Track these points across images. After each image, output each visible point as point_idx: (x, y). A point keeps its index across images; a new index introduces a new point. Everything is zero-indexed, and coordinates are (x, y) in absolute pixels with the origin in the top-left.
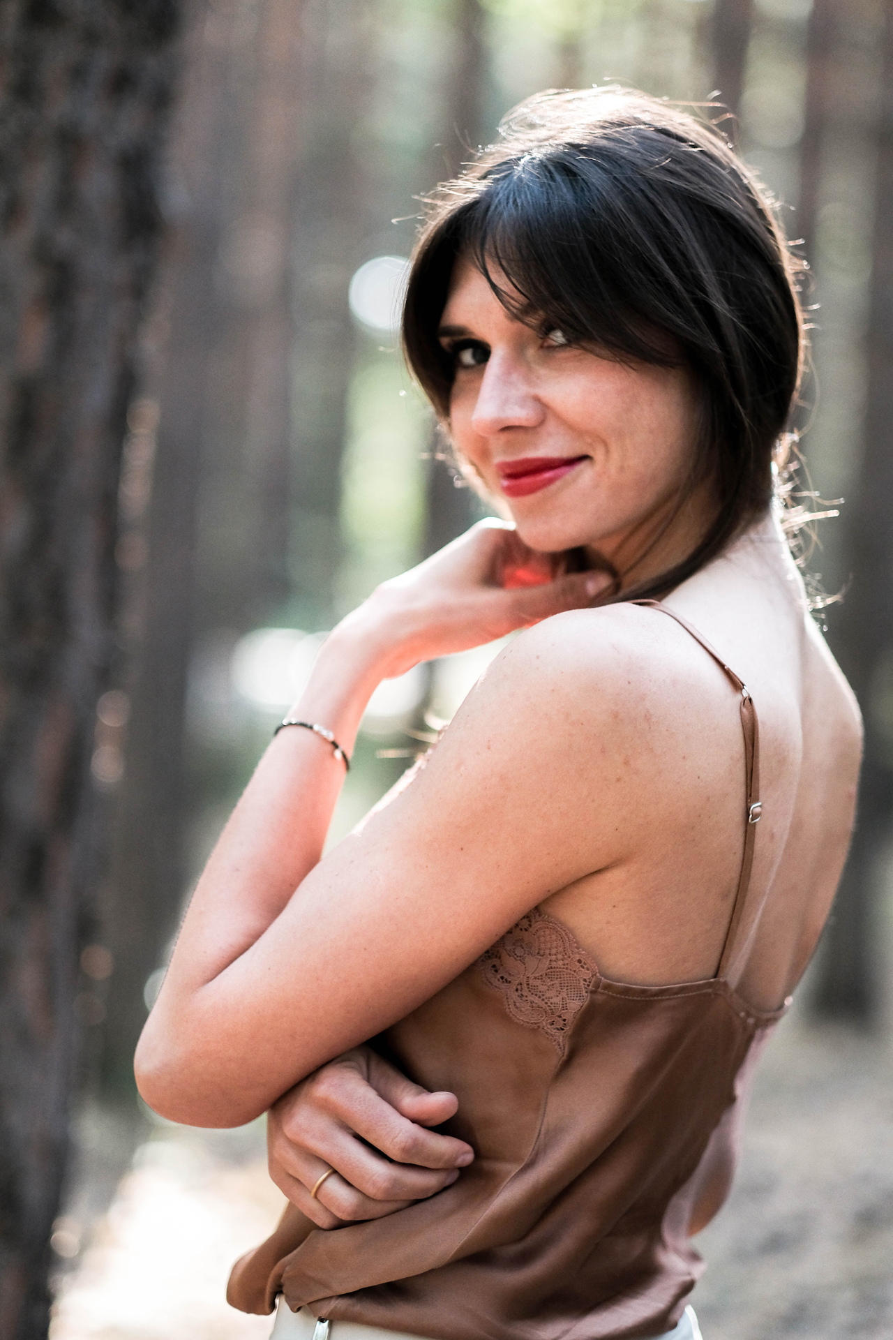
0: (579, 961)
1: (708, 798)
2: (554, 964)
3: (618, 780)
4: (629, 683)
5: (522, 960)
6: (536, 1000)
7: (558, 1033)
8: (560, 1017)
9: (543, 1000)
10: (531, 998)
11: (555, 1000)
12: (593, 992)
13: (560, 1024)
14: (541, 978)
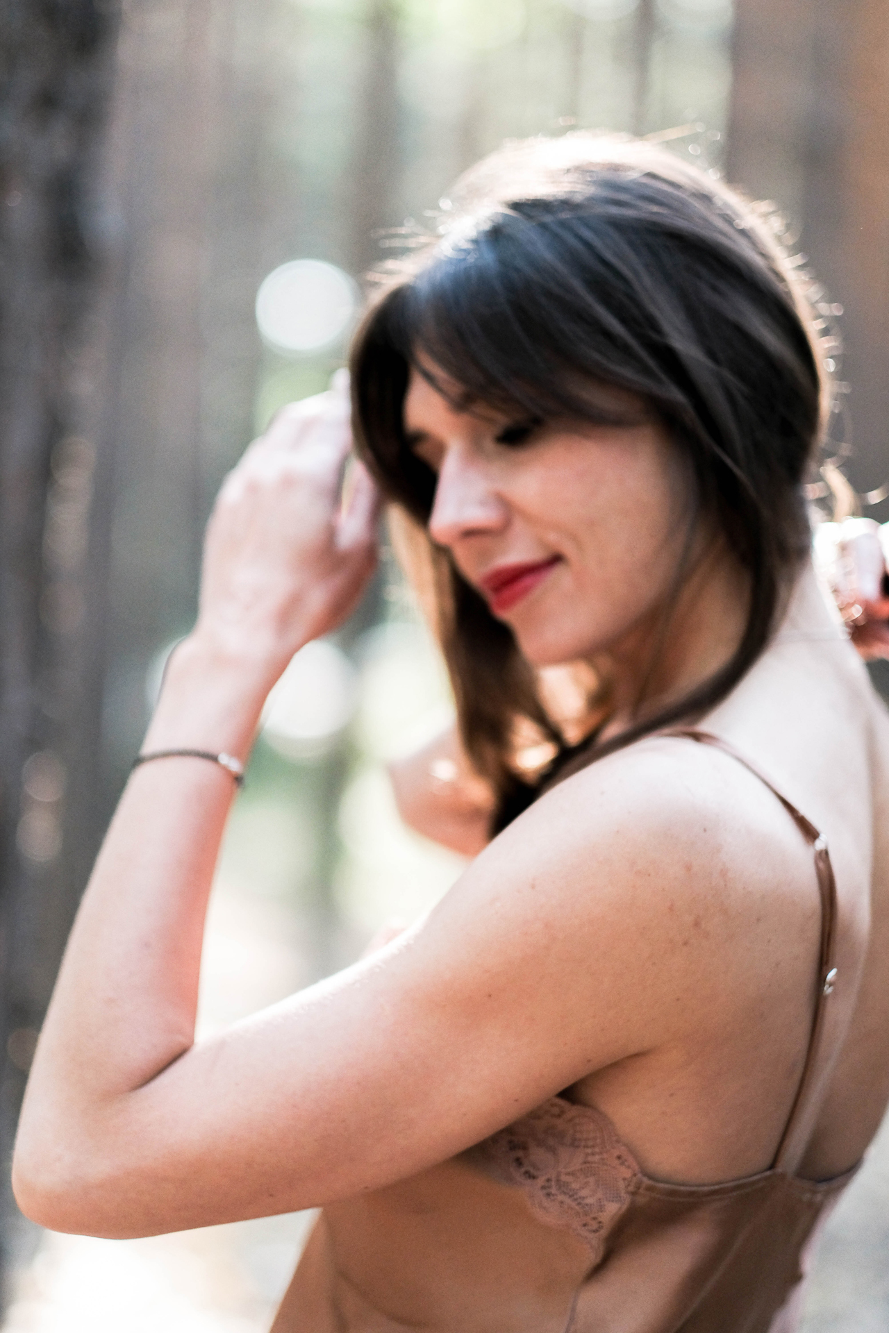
0: (619, 1157)
1: (777, 964)
2: (590, 1159)
3: (685, 944)
4: (705, 830)
5: (553, 1150)
6: (568, 1201)
7: (592, 1235)
8: (594, 1219)
9: (576, 1200)
10: (561, 1197)
11: (589, 1201)
12: (634, 1194)
13: (595, 1225)
14: (572, 1174)
